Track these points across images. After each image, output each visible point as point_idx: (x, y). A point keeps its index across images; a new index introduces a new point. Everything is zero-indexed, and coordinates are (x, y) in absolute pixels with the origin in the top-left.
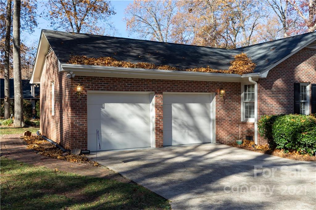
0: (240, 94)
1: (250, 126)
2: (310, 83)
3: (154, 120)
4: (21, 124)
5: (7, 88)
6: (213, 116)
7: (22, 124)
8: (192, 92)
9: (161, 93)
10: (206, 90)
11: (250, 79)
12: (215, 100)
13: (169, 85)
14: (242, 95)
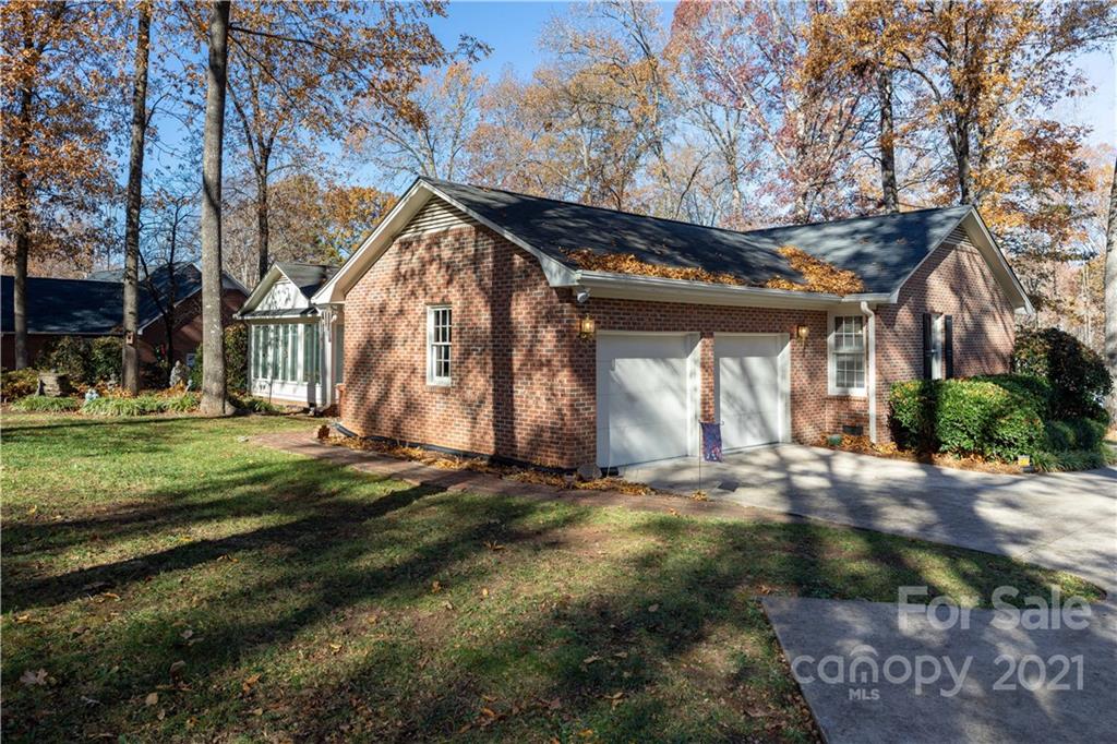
0: (826, 336)
1: (856, 406)
2: (942, 314)
3: (698, 396)
4: (224, 407)
5: (133, 310)
6: (786, 386)
7: (227, 406)
8: (757, 331)
9: (711, 335)
10: (777, 328)
11: (864, 306)
12: (788, 348)
13: (722, 318)
14: (831, 339)
